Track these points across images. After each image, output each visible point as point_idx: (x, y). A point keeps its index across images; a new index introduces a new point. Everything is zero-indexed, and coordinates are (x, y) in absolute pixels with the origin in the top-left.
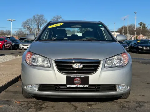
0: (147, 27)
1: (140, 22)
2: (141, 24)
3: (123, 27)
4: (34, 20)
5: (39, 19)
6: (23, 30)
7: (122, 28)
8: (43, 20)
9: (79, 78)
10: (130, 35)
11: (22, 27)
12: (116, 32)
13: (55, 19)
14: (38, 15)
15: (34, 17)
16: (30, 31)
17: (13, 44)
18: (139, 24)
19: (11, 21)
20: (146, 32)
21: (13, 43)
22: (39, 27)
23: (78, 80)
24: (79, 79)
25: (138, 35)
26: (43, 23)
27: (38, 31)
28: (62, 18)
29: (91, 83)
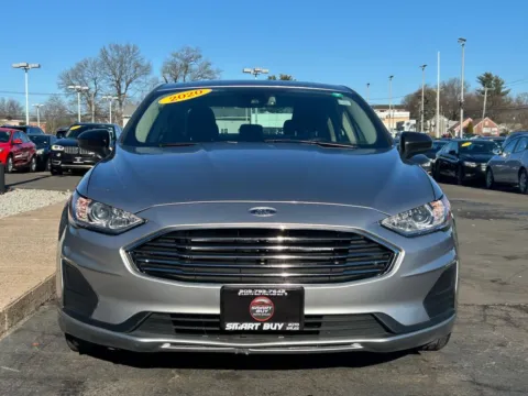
0: (507, 92)
1: (482, 74)
2: (486, 80)
3: (420, 92)
4: (102, 63)
5: (122, 62)
6: (66, 101)
7: (418, 95)
8: (137, 66)
10: (446, 120)
11: (60, 88)
12: (398, 108)
13: (177, 60)
14: (117, 48)
15: (104, 54)
16: (90, 103)
17: (40, 152)
18: (481, 79)
19: (26, 68)
20: (502, 110)
21: (38, 149)
22: (123, 91)
25: (474, 119)
26: (135, 77)
27: (118, 103)
28: (203, 58)
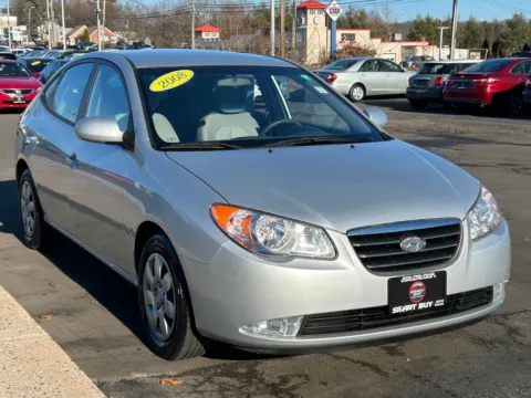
9: (422, 281)
23: (418, 288)
24: (420, 284)
29: (450, 291)
